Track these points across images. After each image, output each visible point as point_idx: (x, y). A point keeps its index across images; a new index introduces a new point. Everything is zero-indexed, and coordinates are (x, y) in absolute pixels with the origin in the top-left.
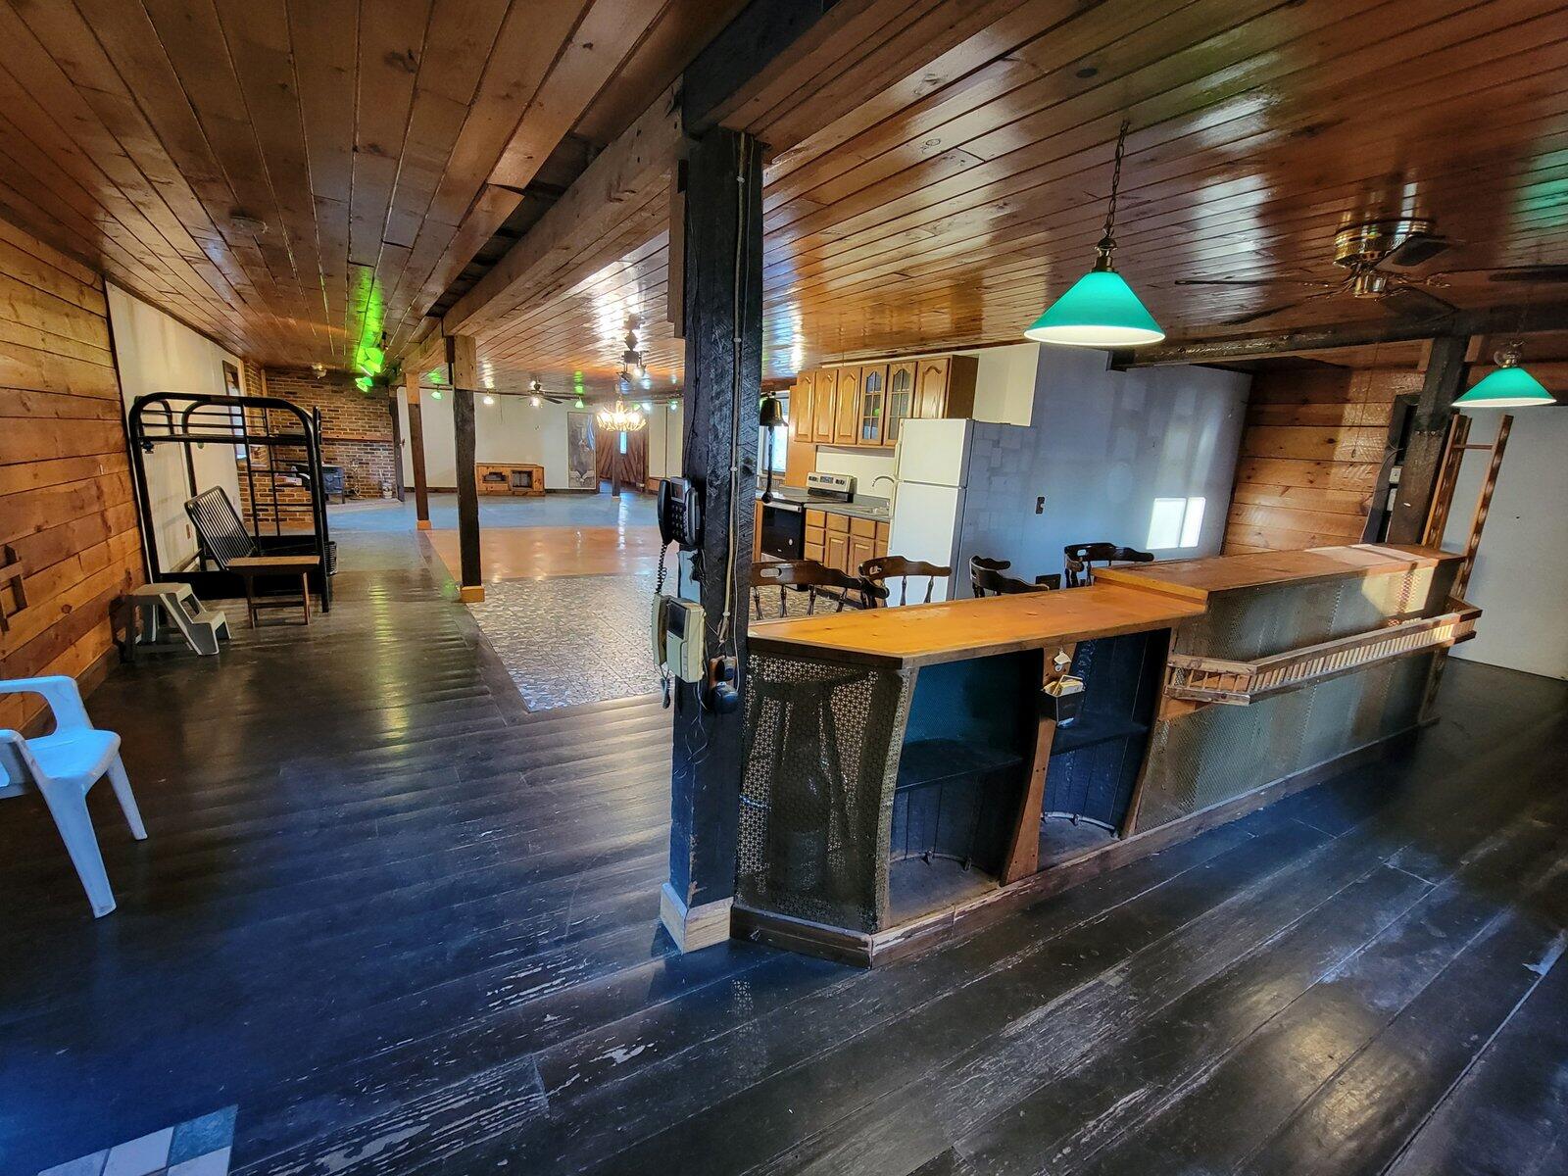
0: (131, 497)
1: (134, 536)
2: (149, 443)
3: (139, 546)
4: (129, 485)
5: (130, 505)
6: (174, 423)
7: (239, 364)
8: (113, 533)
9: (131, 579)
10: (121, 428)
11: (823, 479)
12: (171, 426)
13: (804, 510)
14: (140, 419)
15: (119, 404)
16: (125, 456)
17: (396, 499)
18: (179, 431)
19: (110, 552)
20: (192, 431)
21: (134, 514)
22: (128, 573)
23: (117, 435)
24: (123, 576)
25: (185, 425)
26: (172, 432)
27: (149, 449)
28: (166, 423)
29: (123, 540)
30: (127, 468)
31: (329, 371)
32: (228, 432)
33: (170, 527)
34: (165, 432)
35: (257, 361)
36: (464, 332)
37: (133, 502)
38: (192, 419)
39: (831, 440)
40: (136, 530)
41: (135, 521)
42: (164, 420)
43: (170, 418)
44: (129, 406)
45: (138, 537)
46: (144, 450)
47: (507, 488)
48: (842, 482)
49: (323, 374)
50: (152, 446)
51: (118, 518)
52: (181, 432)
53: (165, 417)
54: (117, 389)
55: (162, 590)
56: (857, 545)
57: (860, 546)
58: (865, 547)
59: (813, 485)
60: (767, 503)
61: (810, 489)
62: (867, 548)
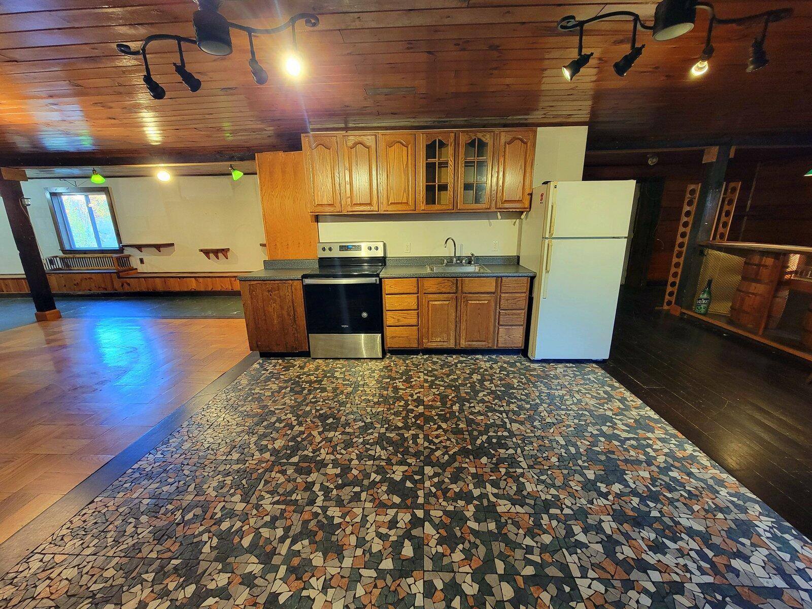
11: (343, 248)
13: (380, 280)
39: (376, 209)
48: (376, 248)
56: (470, 302)
57: (475, 302)
58: (483, 302)
59: (327, 254)
60: (308, 281)
61: (321, 259)
62: (486, 302)
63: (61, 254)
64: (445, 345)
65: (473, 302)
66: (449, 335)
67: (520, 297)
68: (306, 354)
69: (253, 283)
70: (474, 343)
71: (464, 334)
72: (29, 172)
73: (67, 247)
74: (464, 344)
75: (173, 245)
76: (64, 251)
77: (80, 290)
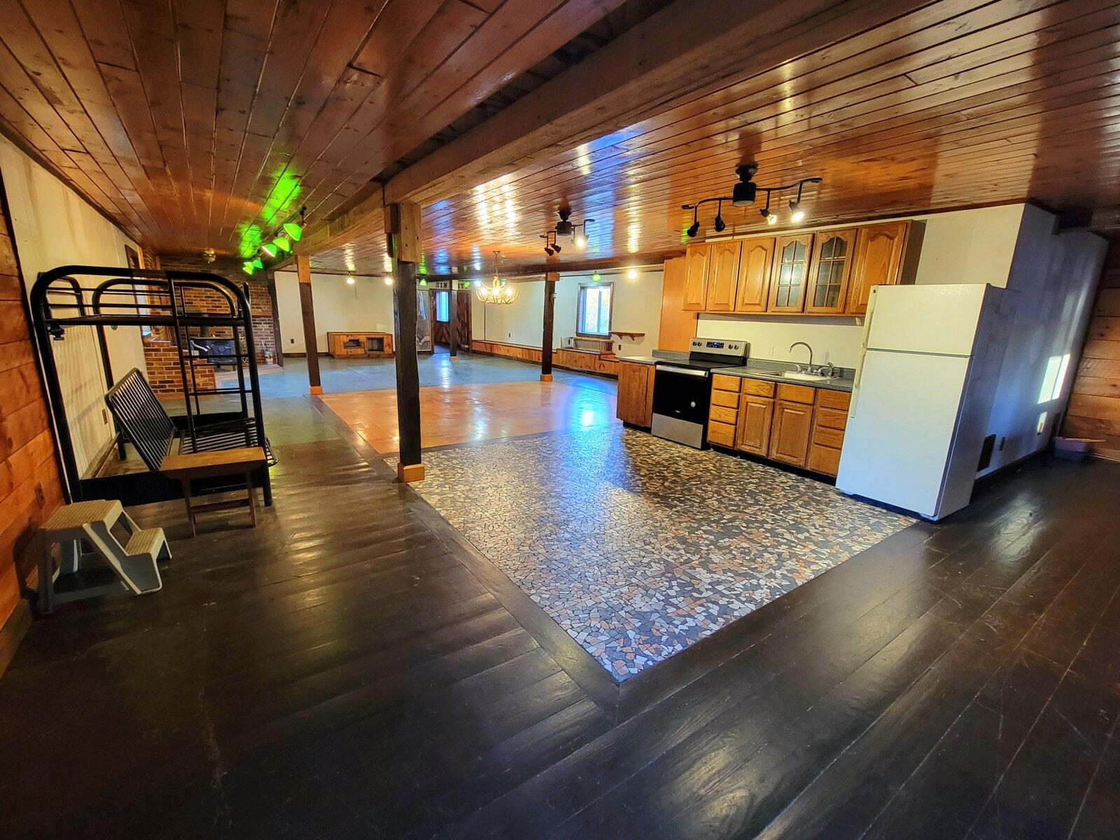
0: (37, 394)
1: (44, 441)
2: (58, 328)
3: (51, 451)
4: (33, 380)
5: (38, 405)
6: (85, 303)
7: (138, 250)
8: (15, 446)
9: (42, 497)
10: (21, 310)
11: (710, 344)
12: (81, 306)
13: (711, 375)
14: (46, 300)
15: (17, 281)
16: (29, 345)
17: (277, 365)
18: (90, 312)
19: (11, 473)
20: (104, 311)
21: (44, 415)
22: (39, 490)
23: (16, 320)
24: (32, 496)
25: (96, 305)
26: (83, 312)
27: (59, 335)
28: (75, 302)
29: (31, 451)
30: (31, 359)
31: (218, 257)
32: (133, 312)
33: (86, 418)
34: (75, 313)
35: (153, 248)
36: (416, 199)
37: (41, 400)
38: (104, 299)
39: (732, 309)
40: (47, 433)
41: (45, 423)
42: (73, 300)
43: (80, 298)
44: (30, 284)
45: (49, 441)
46: (52, 337)
47: (364, 352)
48: (736, 348)
49: (213, 259)
50: (62, 332)
51: (22, 425)
52: (92, 314)
53: (75, 297)
54: (13, 261)
55: (83, 513)
56: (785, 410)
57: (791, 411)
58: (799, 413)
59: (697, 349)
60: (659, 367)
61: (692, 353)
62: (802, 413)
63: (575, 336)
64: (757, 452)
65: (789, 411)
66: (761, 442)
67: (839, 415)
68: (648, 430)
69: (627, 363)
70: (786, 457)
71: (777, 445)
72: (561, 274)
73: (580, 331)
74: (774, 455)
75: (643, 335)
76: (578, 334)
77: (576, 366)
